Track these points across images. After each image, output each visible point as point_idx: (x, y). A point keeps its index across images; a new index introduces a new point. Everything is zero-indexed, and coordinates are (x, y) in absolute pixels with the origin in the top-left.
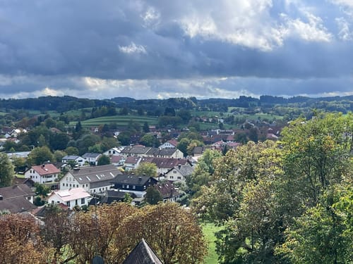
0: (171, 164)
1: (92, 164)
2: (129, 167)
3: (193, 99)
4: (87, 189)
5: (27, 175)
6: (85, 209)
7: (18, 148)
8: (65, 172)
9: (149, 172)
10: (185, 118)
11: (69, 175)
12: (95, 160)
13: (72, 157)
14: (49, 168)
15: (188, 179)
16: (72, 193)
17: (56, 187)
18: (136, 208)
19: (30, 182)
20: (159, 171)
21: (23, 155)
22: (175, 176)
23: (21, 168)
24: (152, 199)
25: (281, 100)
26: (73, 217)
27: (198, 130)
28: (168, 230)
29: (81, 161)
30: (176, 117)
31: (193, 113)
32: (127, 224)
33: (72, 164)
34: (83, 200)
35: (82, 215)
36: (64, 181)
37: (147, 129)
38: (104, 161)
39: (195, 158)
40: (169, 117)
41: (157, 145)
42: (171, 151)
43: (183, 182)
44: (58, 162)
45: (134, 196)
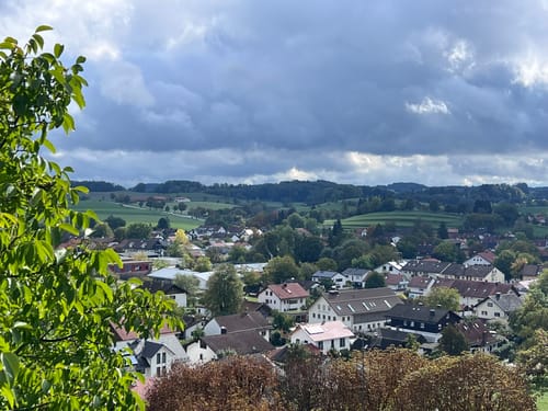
0: (483, 292)
1: (357, 286)
2: (415, 293)
3: (523, 186)
4: (349, 323)
5: (262, 298)
6: (345, 354)
7: (250, 259)
8: (316, 296)
9: (447, 302)
10: (509, 217)
11: (322, 302)
12: (361, 279)
13: (326, 274)
14: (293, 289)
15: (512, 316)
16: (326, 329)
17: (303, 319)
18: (426, 360)
19: (265, 308)
20: (462, 301)
21: (256, 268)
22: (490, 311)
23: (254, 287)
24: (452, 345)
26: (327, 366)
27: (530, 236)
28: (479, 399)
29: (341, 280)
30: (493, 216)
31: (521, 209)
32: (411, 385)
33: (327, 284)
34: (342, 341)
35: (342, 365)
36: (314, 310)
37: (444, 234)
38: (376, 282)
39: (525, 283)
40: (481, 216)
41: (462, 259)
42: (484, 271)
43: (504, 321)
44: (306, 281)
45: (422, 340)
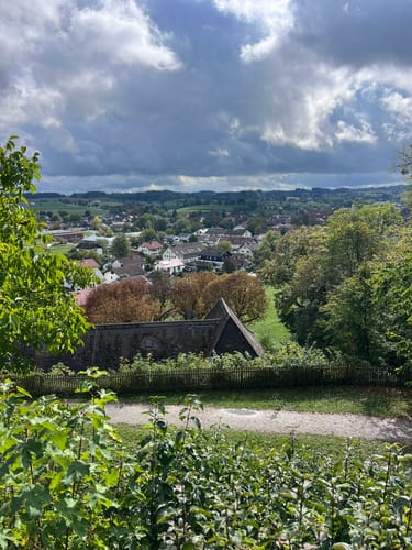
0: (242, 242)
1: (185, 241)
2: (212, 244)
3: (260, 191)
4: (182, 259)
5: (140, 249)
6: (180, 275)
7: (133, 230)
8: (166, 247)
9: (226, 247)
10: (253, 207)
11: (169, 250)
12: (187, 238)
13: (170, 236)
14: (155, 244)
15: (255, 252)
16: (171, 262)
17: (160, 258)
18: (215, 278)
19: (141, 254)
20: (233, 246)
21: (136, 234)
22: (245, 250)
23: (135, 244)
24: (229, 268)
25: (328, 191)
26: (172, 280)
27: (263, 215)
28: (240, 291)
29: (177, 239)
30: (246, 206)
31: (259, 202)
32: (211, 288)
33: (171, 241)
34: (179, 267)
35: (179, 280)
36: (165, 254)
37: (224, 215)
38: (193, 239)
39: (260, 237)
40: (241, 206)
41: (232, 227)
42: (242, 232)
43: (251, 254)
44: (161, 240)
45: (215, 265)
